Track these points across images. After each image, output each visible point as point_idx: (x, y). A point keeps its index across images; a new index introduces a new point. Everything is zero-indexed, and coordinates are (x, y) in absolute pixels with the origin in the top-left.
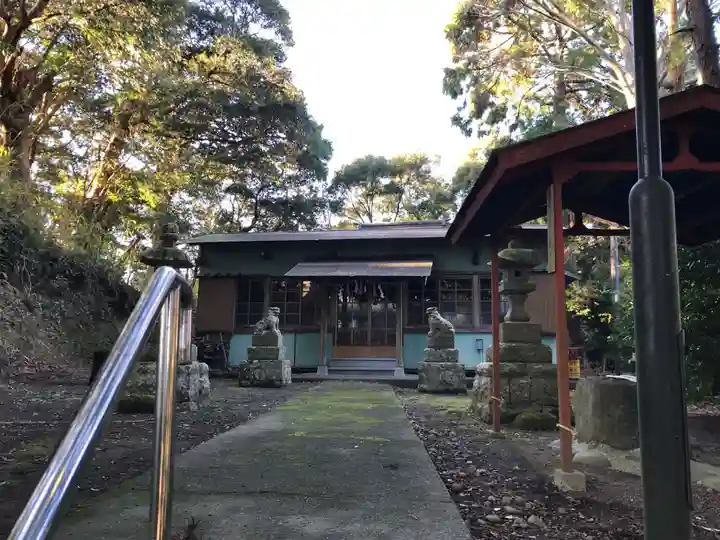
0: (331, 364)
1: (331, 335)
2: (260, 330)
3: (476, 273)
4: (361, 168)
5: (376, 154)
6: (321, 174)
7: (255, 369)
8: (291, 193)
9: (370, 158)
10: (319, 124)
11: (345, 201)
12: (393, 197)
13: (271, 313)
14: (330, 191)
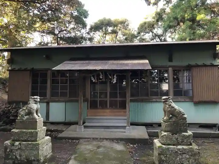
0: (86, 121)
1: (86, 103)
2: (22, 116)
3: (170, 67)
4: (101, 23)
5: (107, 18)
6: (84, 25)
7: (17, 150)
8: (73, 35)
9: (105, 19)
10: (83, 4)
11: (94, 38)
12: (114, 35)
13: (31, 101)
14: (88, 33)
